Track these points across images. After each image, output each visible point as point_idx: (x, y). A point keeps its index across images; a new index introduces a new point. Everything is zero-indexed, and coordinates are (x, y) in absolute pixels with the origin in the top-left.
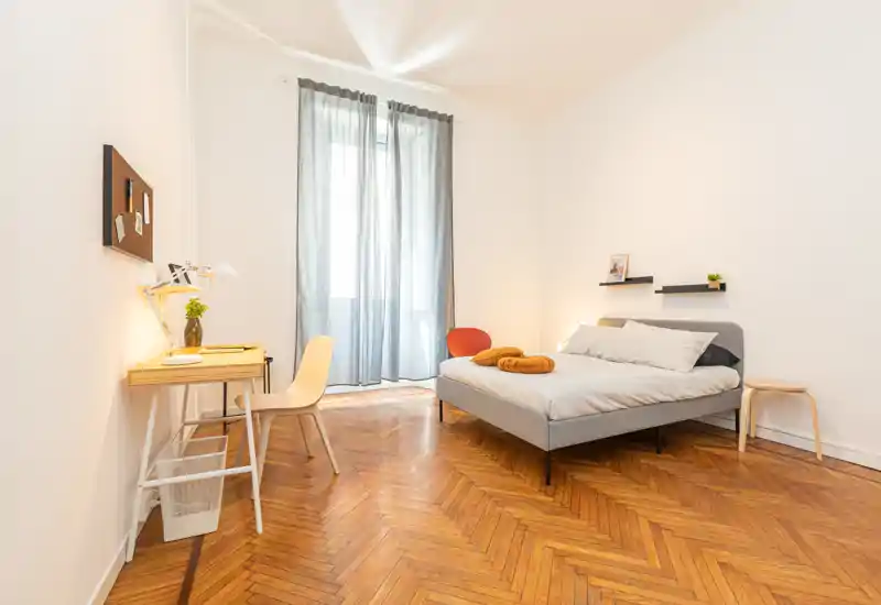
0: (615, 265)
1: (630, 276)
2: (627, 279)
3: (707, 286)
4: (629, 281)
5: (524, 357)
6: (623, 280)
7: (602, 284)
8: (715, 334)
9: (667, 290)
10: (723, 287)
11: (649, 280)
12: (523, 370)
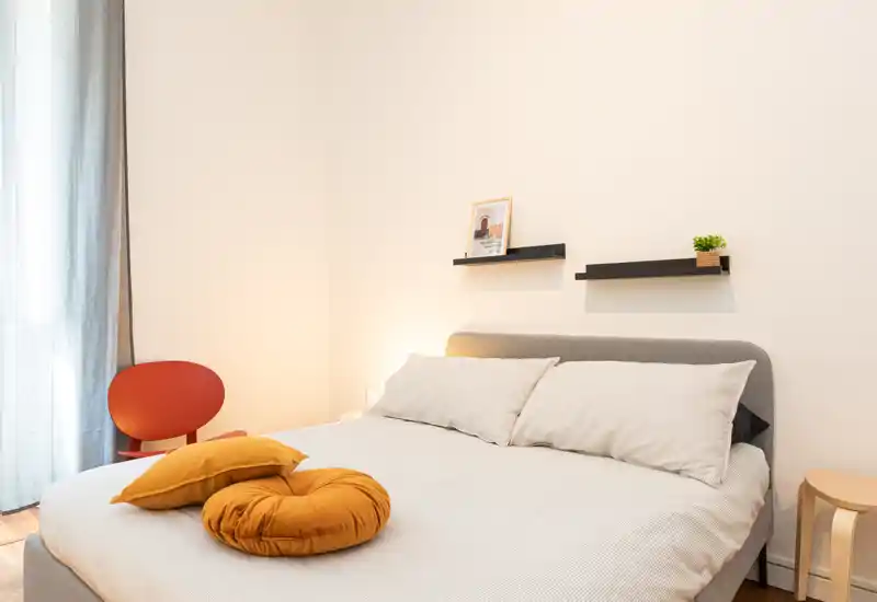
0: (485, 222)
1: (514, 246)
2: (510, 251)
3: (693, 261)
4: (514, 254)
5: (302, 486)
6: (503, 252)
7: (457, 262)
8: (754, 362)
9: (595, 272)
10: (725, 262)
11: (557, 252)
12: (295, 546)
